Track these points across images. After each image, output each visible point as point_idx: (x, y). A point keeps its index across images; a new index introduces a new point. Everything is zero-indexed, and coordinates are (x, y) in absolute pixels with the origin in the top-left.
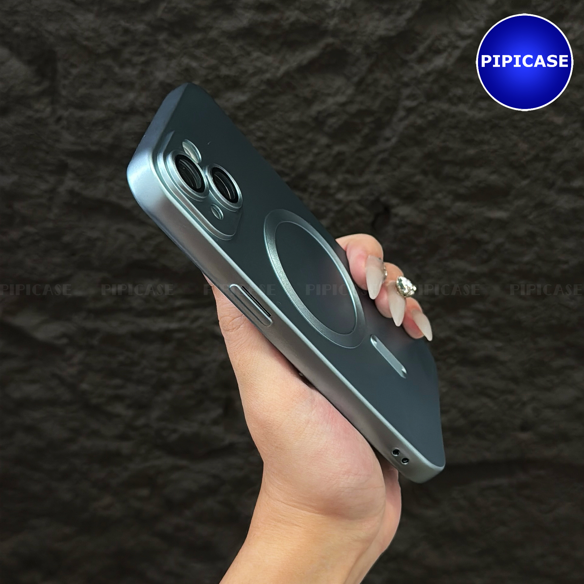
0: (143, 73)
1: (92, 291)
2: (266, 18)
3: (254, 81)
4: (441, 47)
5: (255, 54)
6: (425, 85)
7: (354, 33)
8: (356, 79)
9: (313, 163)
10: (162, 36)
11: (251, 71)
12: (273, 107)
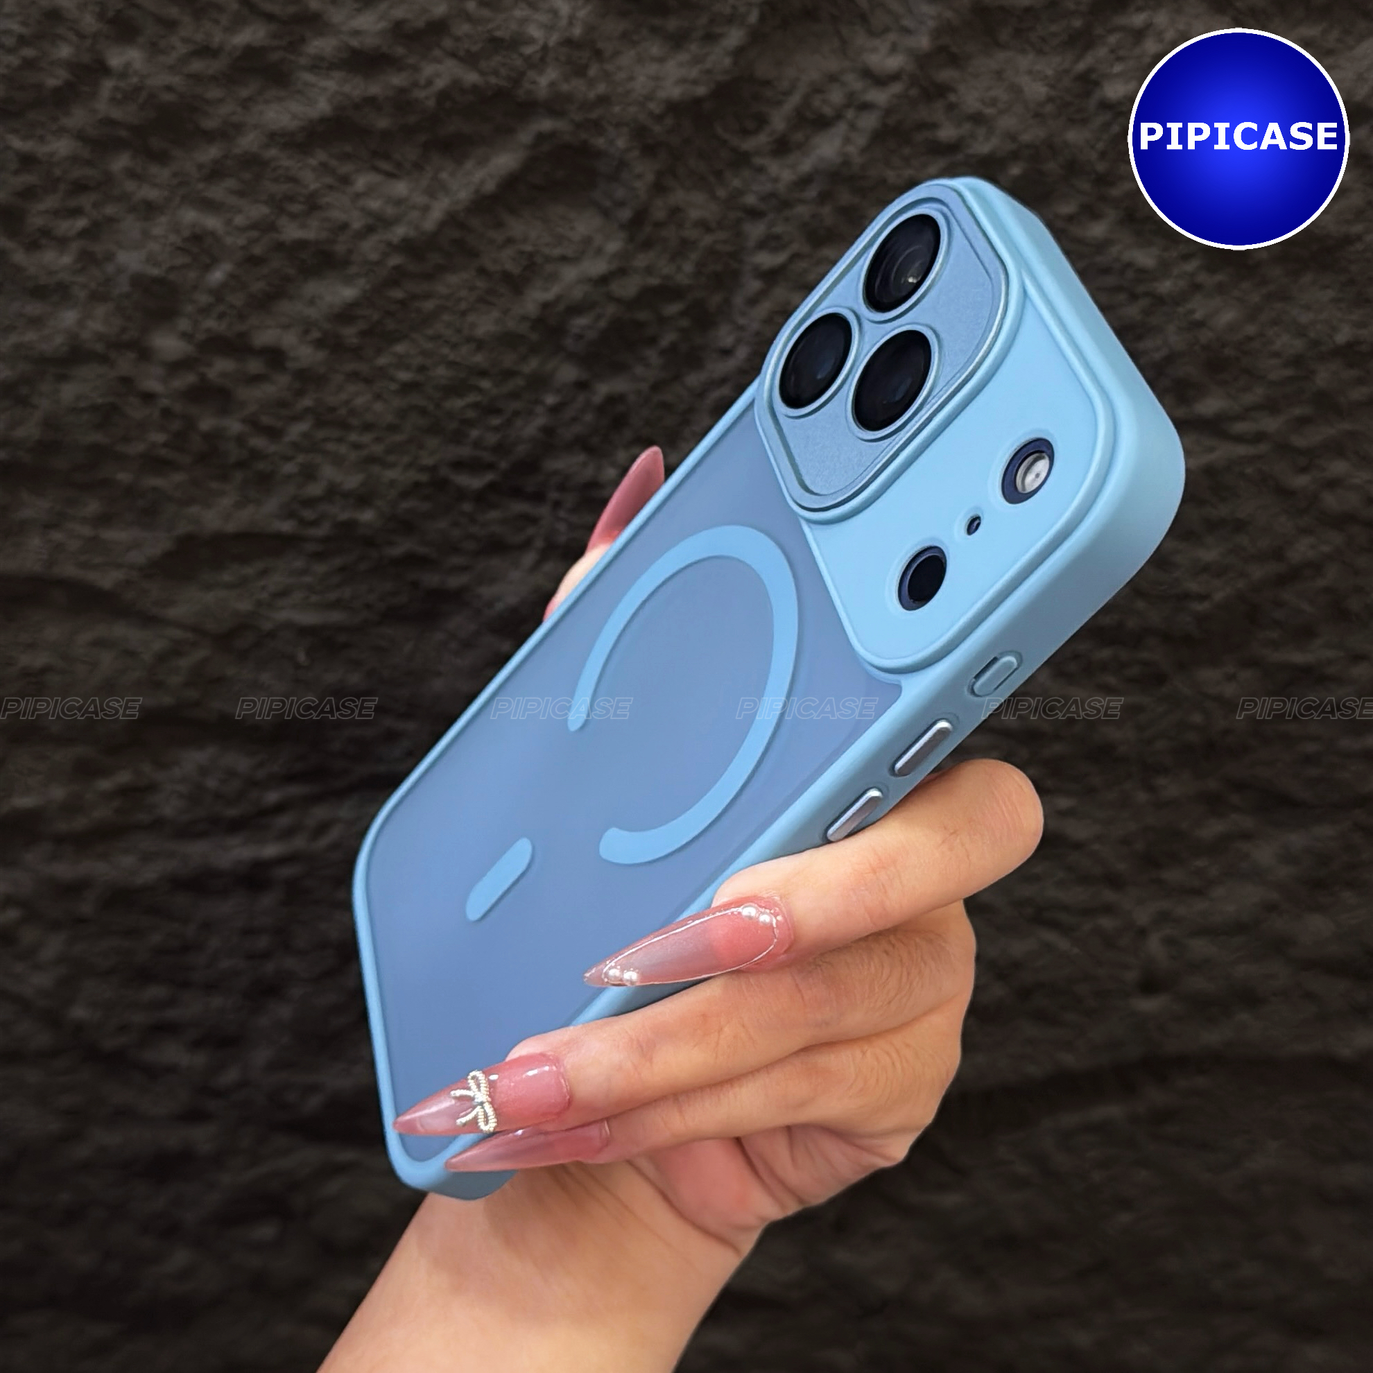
0: (87, 259)
1: (58, 793)
2: (375, 89)
3: (370, 248)
4: (828, 111)
5: (362, 182)
6: (802, 210)
7: (603, 100)
8: (626, 214)
9: (548, 431)
10: (120, 162)
11: (357, 225)
12: (429, 305)
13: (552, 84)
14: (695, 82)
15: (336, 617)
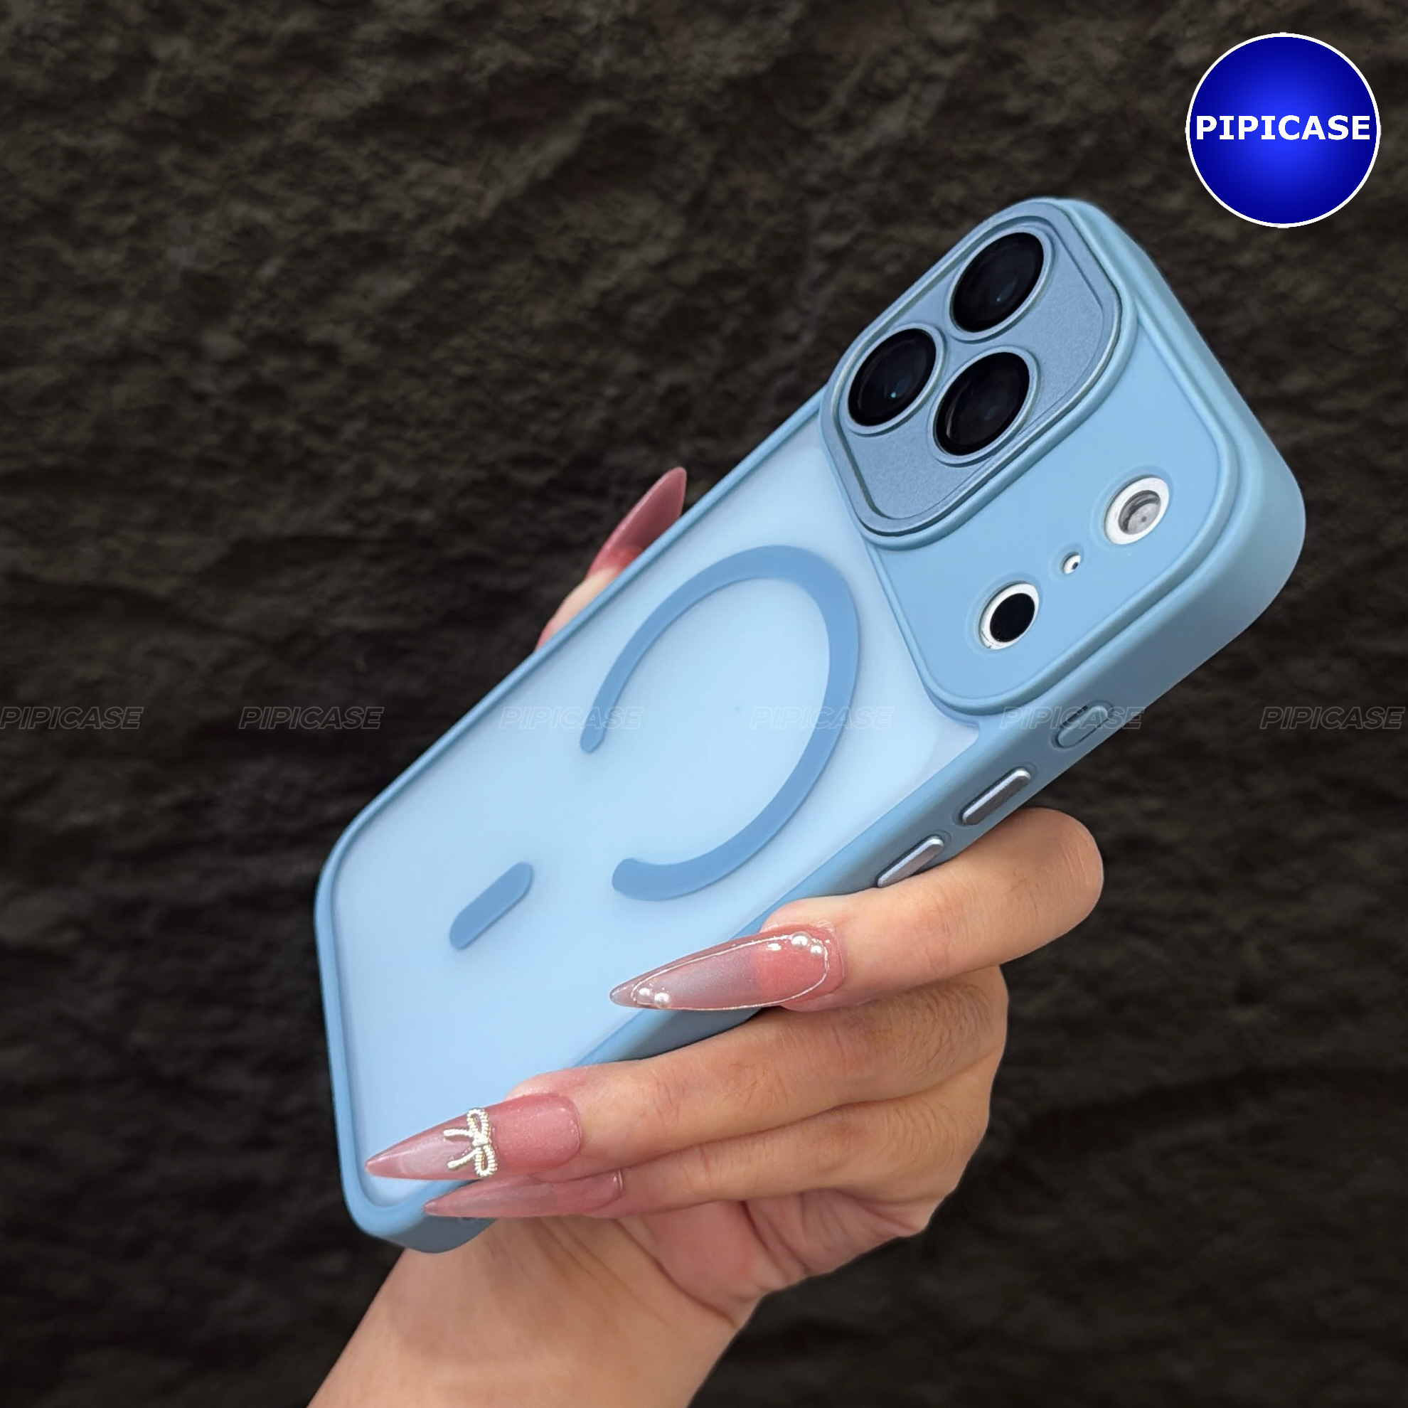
13: (607, 65)
14: (755, 58)
15: (396, 621)
